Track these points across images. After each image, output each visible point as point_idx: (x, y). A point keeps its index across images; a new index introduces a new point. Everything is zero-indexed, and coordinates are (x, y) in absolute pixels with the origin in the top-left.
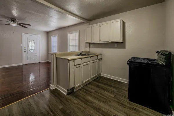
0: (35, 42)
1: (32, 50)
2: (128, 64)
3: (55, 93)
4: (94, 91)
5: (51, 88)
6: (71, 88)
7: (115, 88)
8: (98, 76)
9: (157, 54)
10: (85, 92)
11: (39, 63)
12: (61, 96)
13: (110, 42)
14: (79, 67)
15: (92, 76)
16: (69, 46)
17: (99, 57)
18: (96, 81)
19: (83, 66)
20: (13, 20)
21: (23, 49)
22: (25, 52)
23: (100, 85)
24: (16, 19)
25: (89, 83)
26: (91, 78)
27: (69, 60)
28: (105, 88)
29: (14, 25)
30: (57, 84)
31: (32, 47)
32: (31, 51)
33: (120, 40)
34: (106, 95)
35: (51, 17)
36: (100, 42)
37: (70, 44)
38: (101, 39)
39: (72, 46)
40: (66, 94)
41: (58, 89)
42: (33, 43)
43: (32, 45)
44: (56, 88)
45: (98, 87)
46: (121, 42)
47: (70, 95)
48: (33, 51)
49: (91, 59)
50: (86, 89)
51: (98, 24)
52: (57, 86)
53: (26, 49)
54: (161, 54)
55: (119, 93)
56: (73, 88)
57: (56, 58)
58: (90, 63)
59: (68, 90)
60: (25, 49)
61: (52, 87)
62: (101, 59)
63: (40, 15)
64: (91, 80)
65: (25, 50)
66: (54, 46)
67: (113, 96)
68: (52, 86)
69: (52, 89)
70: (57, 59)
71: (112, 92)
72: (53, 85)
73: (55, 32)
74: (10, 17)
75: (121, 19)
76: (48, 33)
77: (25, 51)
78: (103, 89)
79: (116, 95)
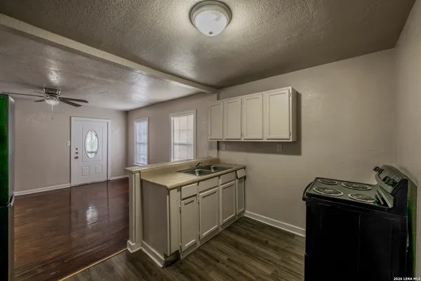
0: (98, 135)
1: (91, 152)
2: (304, 199)
3: (138, 261)
4: (225, 258)
5: (129, 249)
6: (173, 251)
7: (276, 249)
8: (237, 218)
9: (376, 173)
10: (204, 260)
11: (107, 181)
12: (150, 271)
13: (265, 140)
14: (193, 201)
15: (223, 219)
16: (174, 144)
17: (240, 174)
18: (232, 232)
19: (200, 199)
20: (51, 92)
21: (73, 151)
22: (77, 158)
23: (241, 240)
24: (56, 90)
25: (216, 236)
26: (221, 224)
27: (168, 190)
28: (252, 251)
29: (53, 102)
30: (143, 240)
31: (92, 146)
32: (89, 155)
33: (288, 138)
34: (253, 269)
35: (133, 84)
36: (242, 140)
37: (177, 141)
38: (244, 132)
39: (180, 144)
40: (161, 266)
41: (146, 252)
42: (94, 137)
43: (91, 142)
44: (141, 250)
45: (235, 246)
46: (291, 140)
47: (170, 268)
48: (93, 154)
49: (221, 181)
50: (206, 253)
51: (238, 99)
52: (143, 245)
53: (80, 151)
54: (384, 180)
55: (283, 264)
56: (178, 251)
57: (142, 181)
58: (219, 189)
59: (166, 256)
60: (76, 151)
61: (131, 247)
62: (245, 177)
63: (109, 80)
64: (221, 230)
65: (77, 153)
66: (140, 144)
67: (269, 272)
68: (132, 244)
69: (131, 251)
70: (144, 183)
71: (267, 262)
72: (133, 242)
73: (143, 111)
74: (44, 86)
75: (290, 88)
76: (127, 113)
77: (76, 155)
78: (247, 253)
79: (277, 269)
